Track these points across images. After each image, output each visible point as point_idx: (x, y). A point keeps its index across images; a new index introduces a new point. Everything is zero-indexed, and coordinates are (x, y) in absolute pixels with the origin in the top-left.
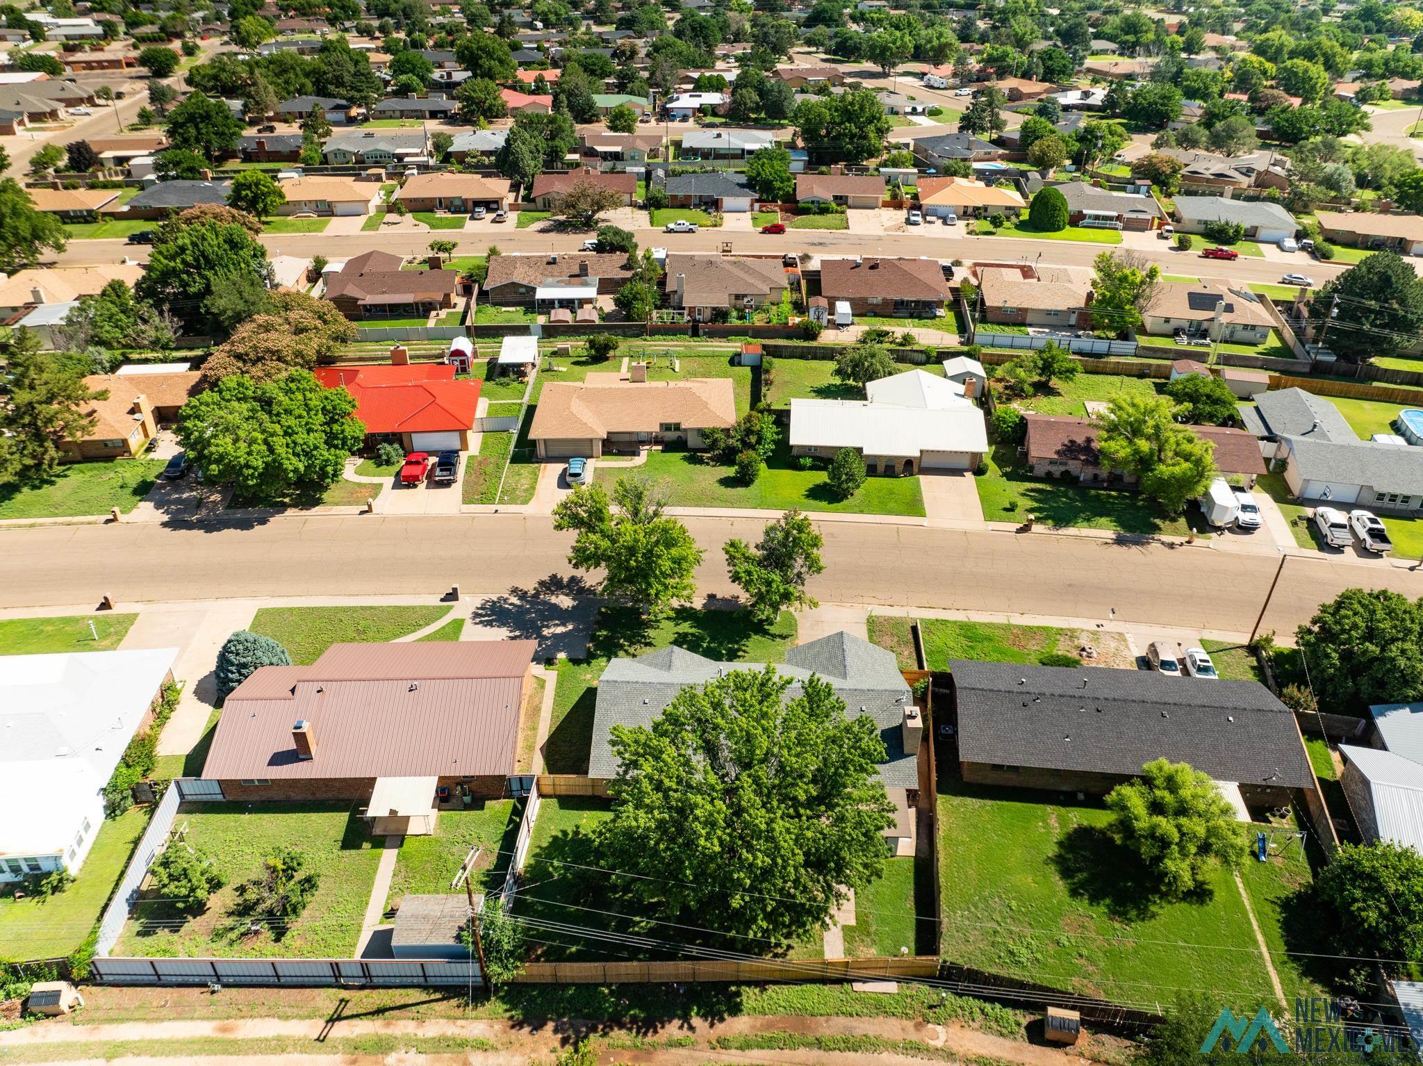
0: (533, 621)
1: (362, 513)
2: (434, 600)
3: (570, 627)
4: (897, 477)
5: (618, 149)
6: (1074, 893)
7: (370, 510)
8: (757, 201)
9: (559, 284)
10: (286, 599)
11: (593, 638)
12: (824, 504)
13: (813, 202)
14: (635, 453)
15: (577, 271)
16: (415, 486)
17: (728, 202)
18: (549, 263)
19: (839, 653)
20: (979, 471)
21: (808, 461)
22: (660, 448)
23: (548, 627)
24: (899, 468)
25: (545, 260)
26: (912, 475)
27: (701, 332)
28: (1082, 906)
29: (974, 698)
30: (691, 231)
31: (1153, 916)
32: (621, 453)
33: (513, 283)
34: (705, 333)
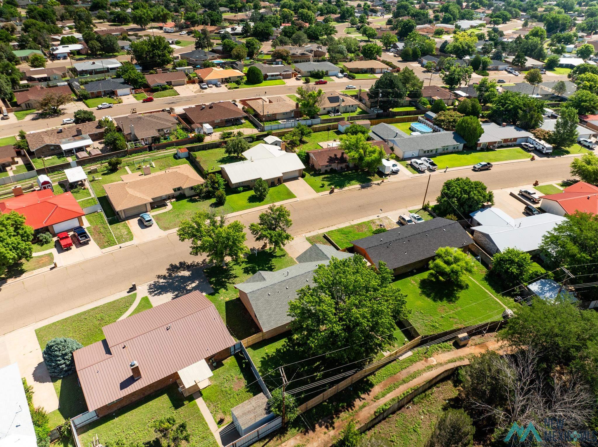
0: (179, 286)
1: (51, 269)
2: (124, 294)
3: (197, 282)
4: (276, 186)
5: (45, 75)
6: (435, 301)
7: (56, 266)
8: (133, 89)
9: (69, 142)
10: (46, 321)
11: (211, 283)
12: (258, 203)
13: (158, 86)
14: (165, 205)
15: (76, 133)
16: (71, 249)
17: (119, 92)
18: (58, 133)
19: (320, 252)
20: (303, 176)
21: (241, 189)
22: (174, 200)
23: (188, 286)
24: (276, 182)
25: (56, 132)
26: (281, 184)
27: (153, 148)
28: (439, 303)
29: (372, 251)
30: (110, 107)
32: (159, 207)
33: (47, 145)
34: (155, 149)
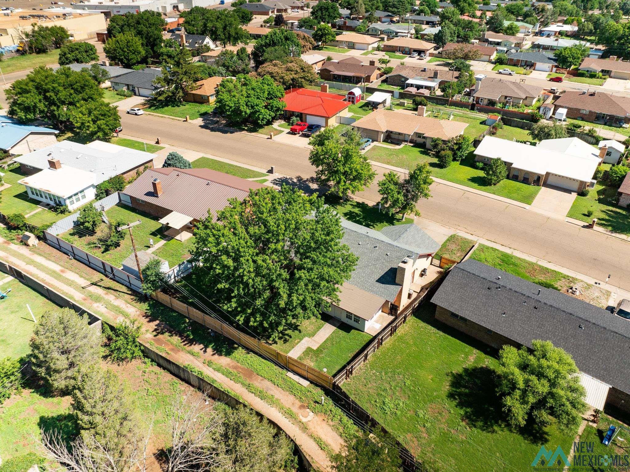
1: (268, 138)
2: (265, 171)
4: (529, 184)
5: (499, 41)
7: (271, 138)
9: (421, 79)
12: (476, 185)
13: (588, 71)
14: (398, 144)
15: (432, 75)
16: (295, 134)
18: (422, 71)
20: (582, 193)
21: (481, 165)
22: (412, 145)
24: (531, 180)
25: (421, 69)
26: (538, 185)
27: (476, 108)
29: (461, 274)
30: (510, 74)
31: (493, 432)
32: (392, 143)
33: (399, 75)
34: (477, 109)
